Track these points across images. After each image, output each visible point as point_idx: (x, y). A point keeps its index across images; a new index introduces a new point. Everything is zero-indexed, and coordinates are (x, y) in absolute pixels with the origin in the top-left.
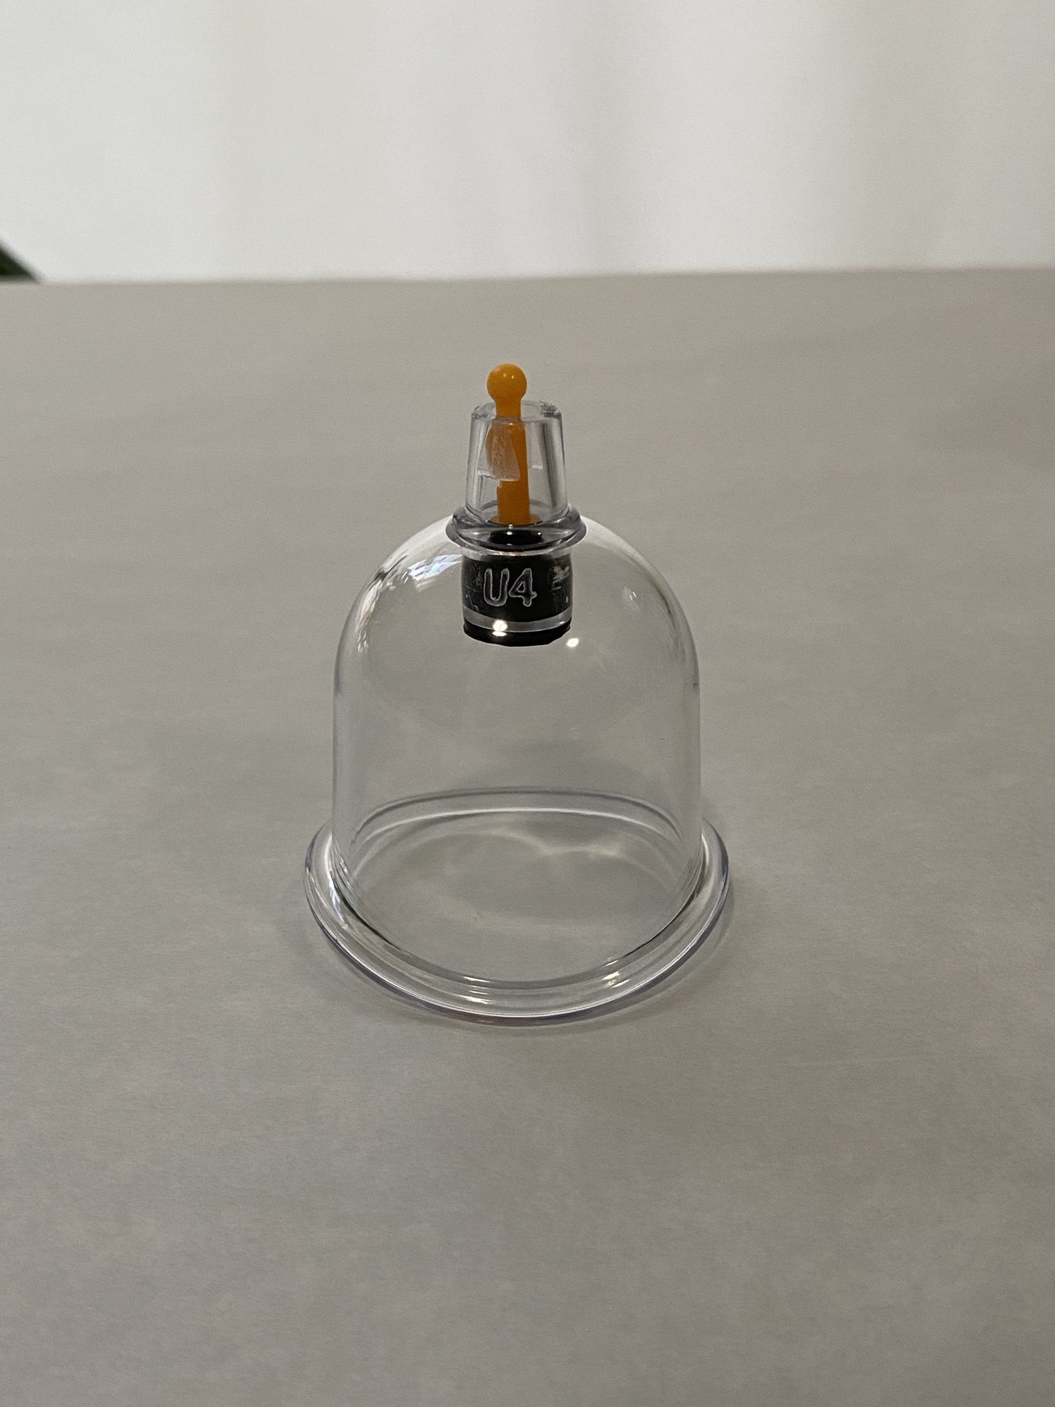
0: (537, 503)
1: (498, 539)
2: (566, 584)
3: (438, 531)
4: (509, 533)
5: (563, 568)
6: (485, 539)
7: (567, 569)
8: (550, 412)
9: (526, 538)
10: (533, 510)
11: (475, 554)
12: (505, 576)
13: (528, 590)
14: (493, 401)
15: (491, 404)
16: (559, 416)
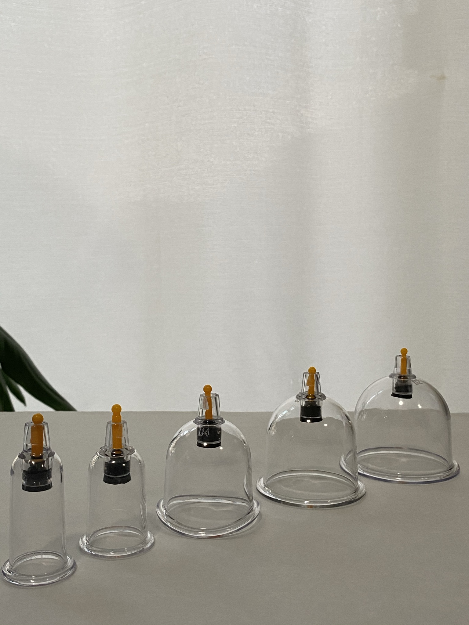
0: (214, 416)
1: (205, 422)
2: (220, 435)
3: (192, 422)
4: (208, 421)
5: (219, 431)
6: (202, 422)
7: (220, 432)
8: (217, 395)
9: (212, 422)
10: (213, 417)
11: (200, 426)
12: (203, 430)
13: (208, 433)
14: (205, 393)
15: (204, 394)
16: (219, 396)
